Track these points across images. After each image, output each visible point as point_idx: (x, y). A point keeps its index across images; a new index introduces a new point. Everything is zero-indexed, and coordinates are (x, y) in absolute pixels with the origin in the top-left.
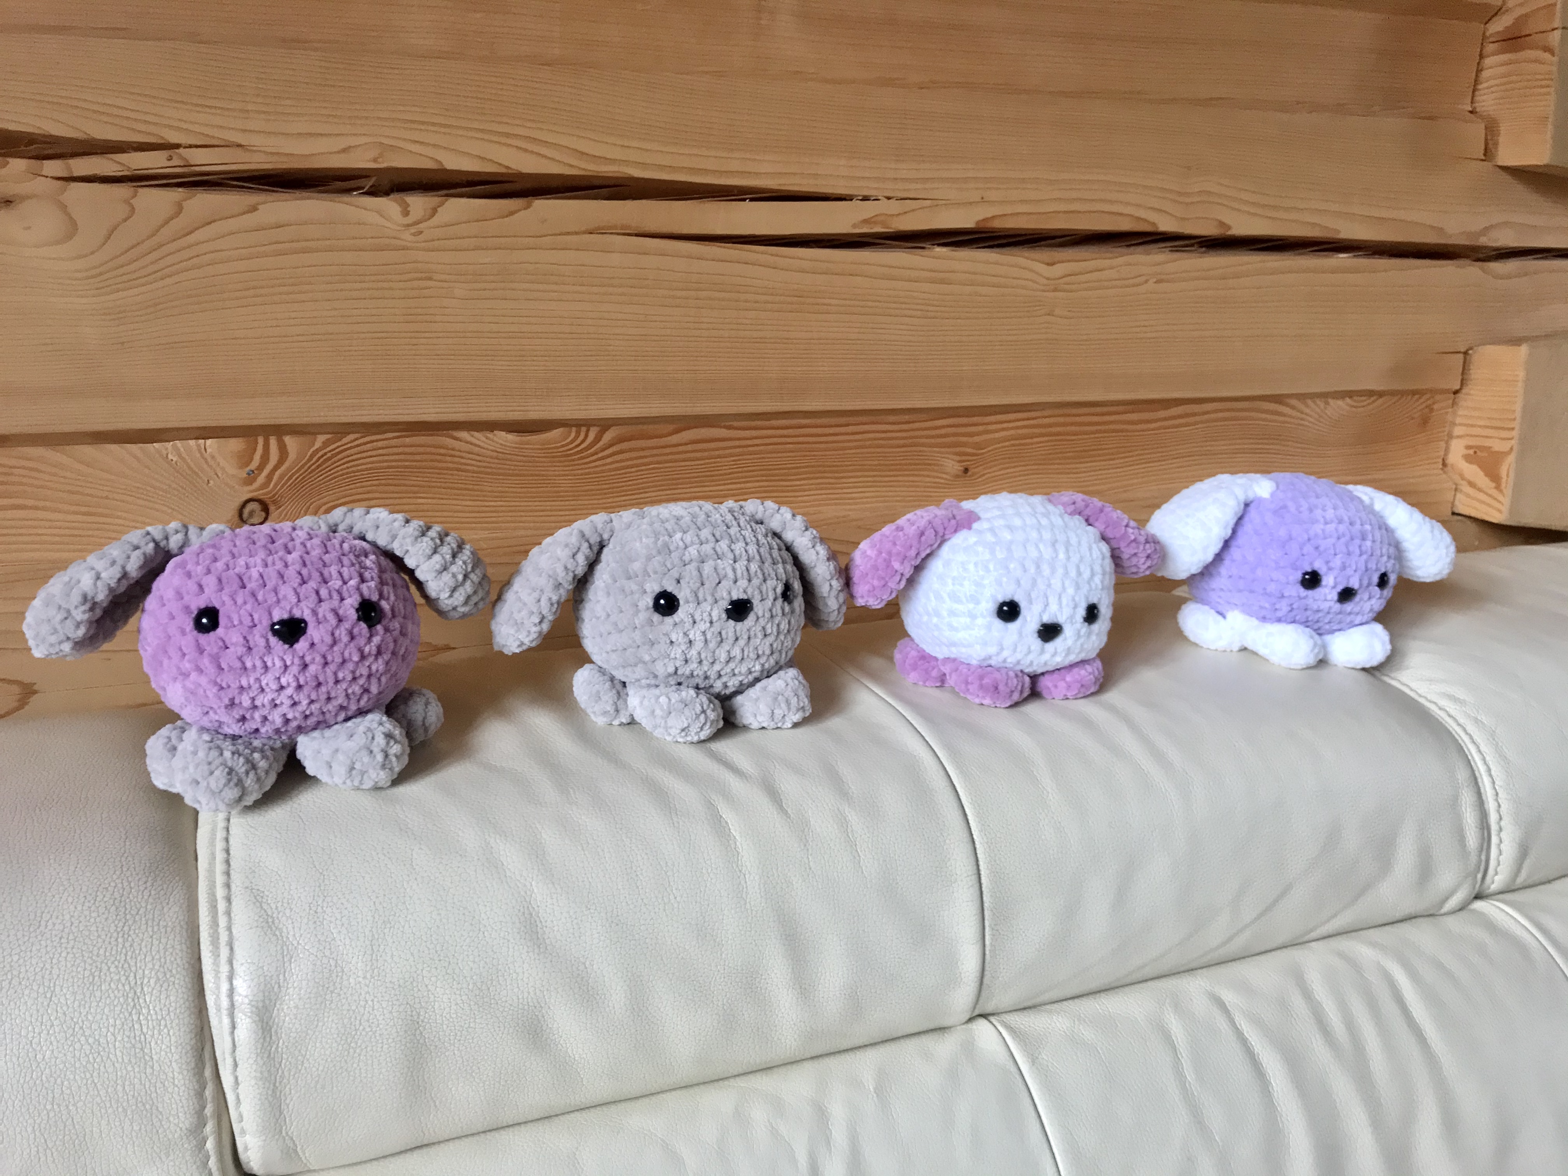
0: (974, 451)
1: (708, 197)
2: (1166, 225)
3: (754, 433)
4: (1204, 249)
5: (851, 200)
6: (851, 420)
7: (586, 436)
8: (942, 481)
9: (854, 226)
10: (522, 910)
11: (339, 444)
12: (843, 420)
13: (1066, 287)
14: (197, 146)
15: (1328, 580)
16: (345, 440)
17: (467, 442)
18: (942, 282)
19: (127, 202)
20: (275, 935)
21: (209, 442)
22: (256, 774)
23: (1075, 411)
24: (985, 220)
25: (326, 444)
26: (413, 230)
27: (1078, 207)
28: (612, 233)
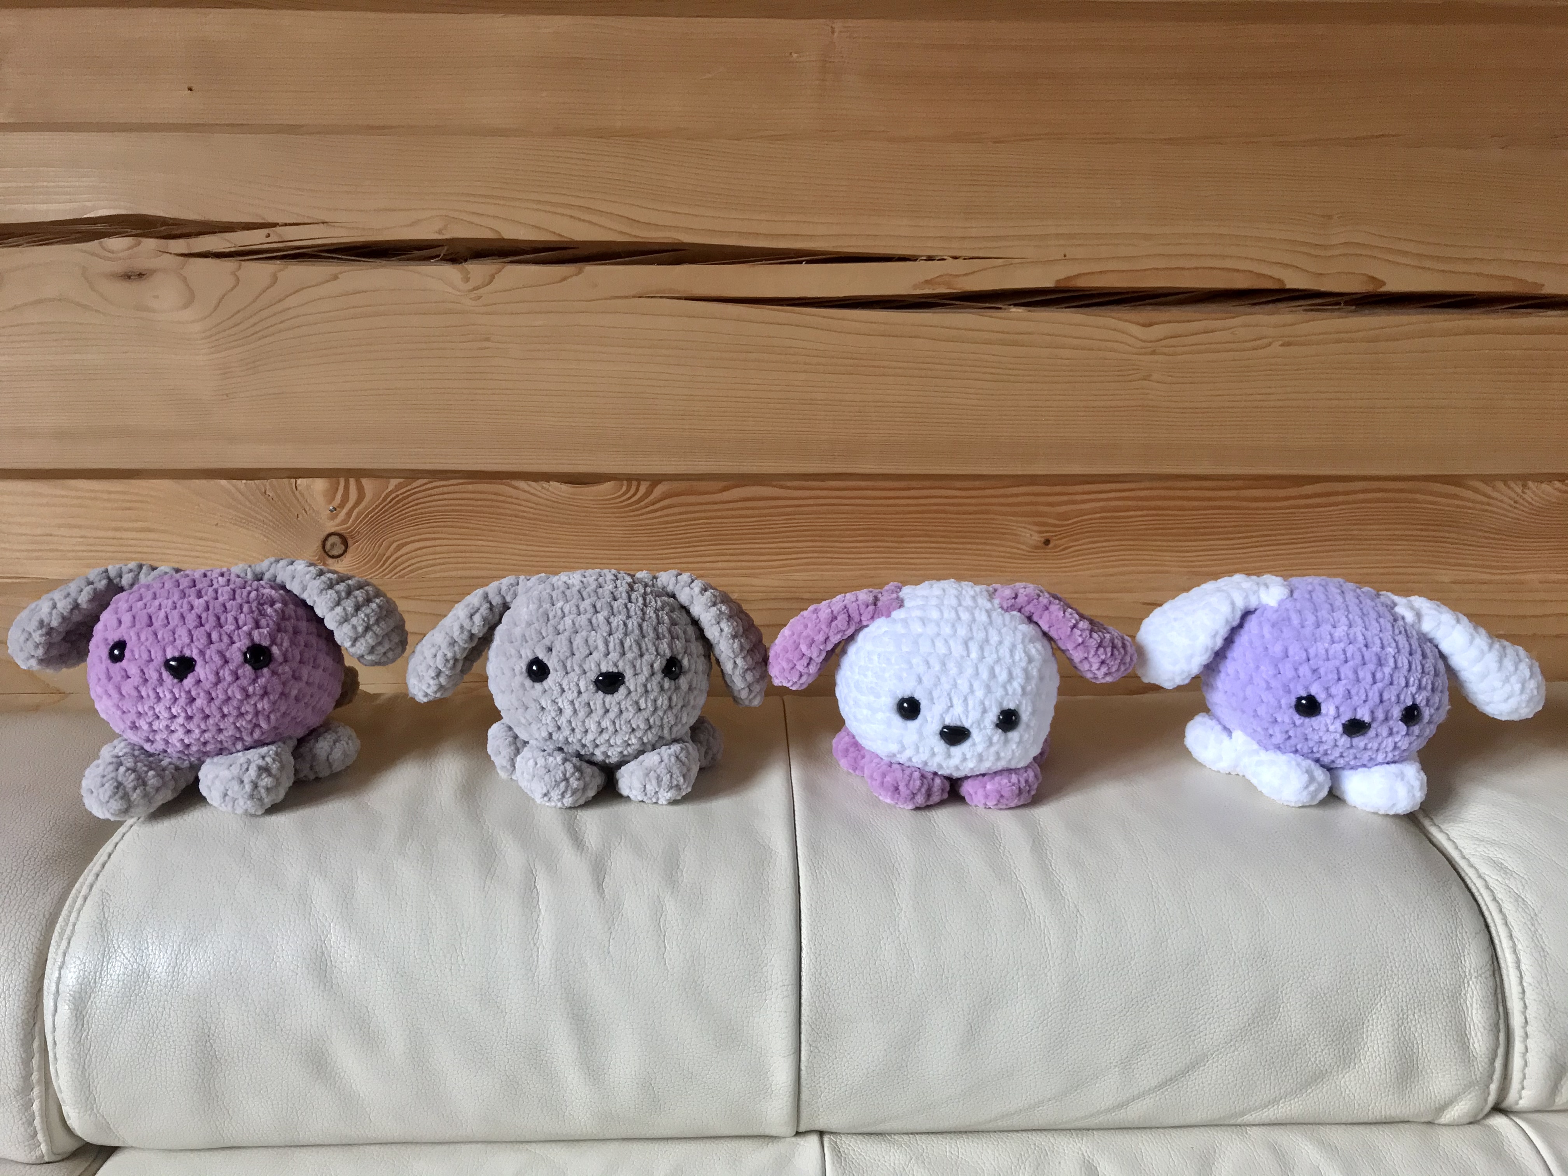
0: (1057, 522)
1: (762, 260)
2: (1294, 281)
3: (807, 493)
4: (1354, 307)
5: (916, 260)
6: (913, 484)
7: (637, 490)
8: (1019, 552)
9: (915, 287)
10: (315, 947)
11: (409, 487)
12: (903, 484)
13: (1166, 350)
14: (291, 225)
15: (1328, 709)
16: (415, 485)
17: (525, 491)
18: (1015, 344)
19: (234, 274)
20: (103, 936)
21: (299, 481)
22: (145, 789)
23: (1180, 484)
24: (1068, 279)
25: (398, 487)
26: (473, 295)
27: (1182, 263)
28: (661, 297)
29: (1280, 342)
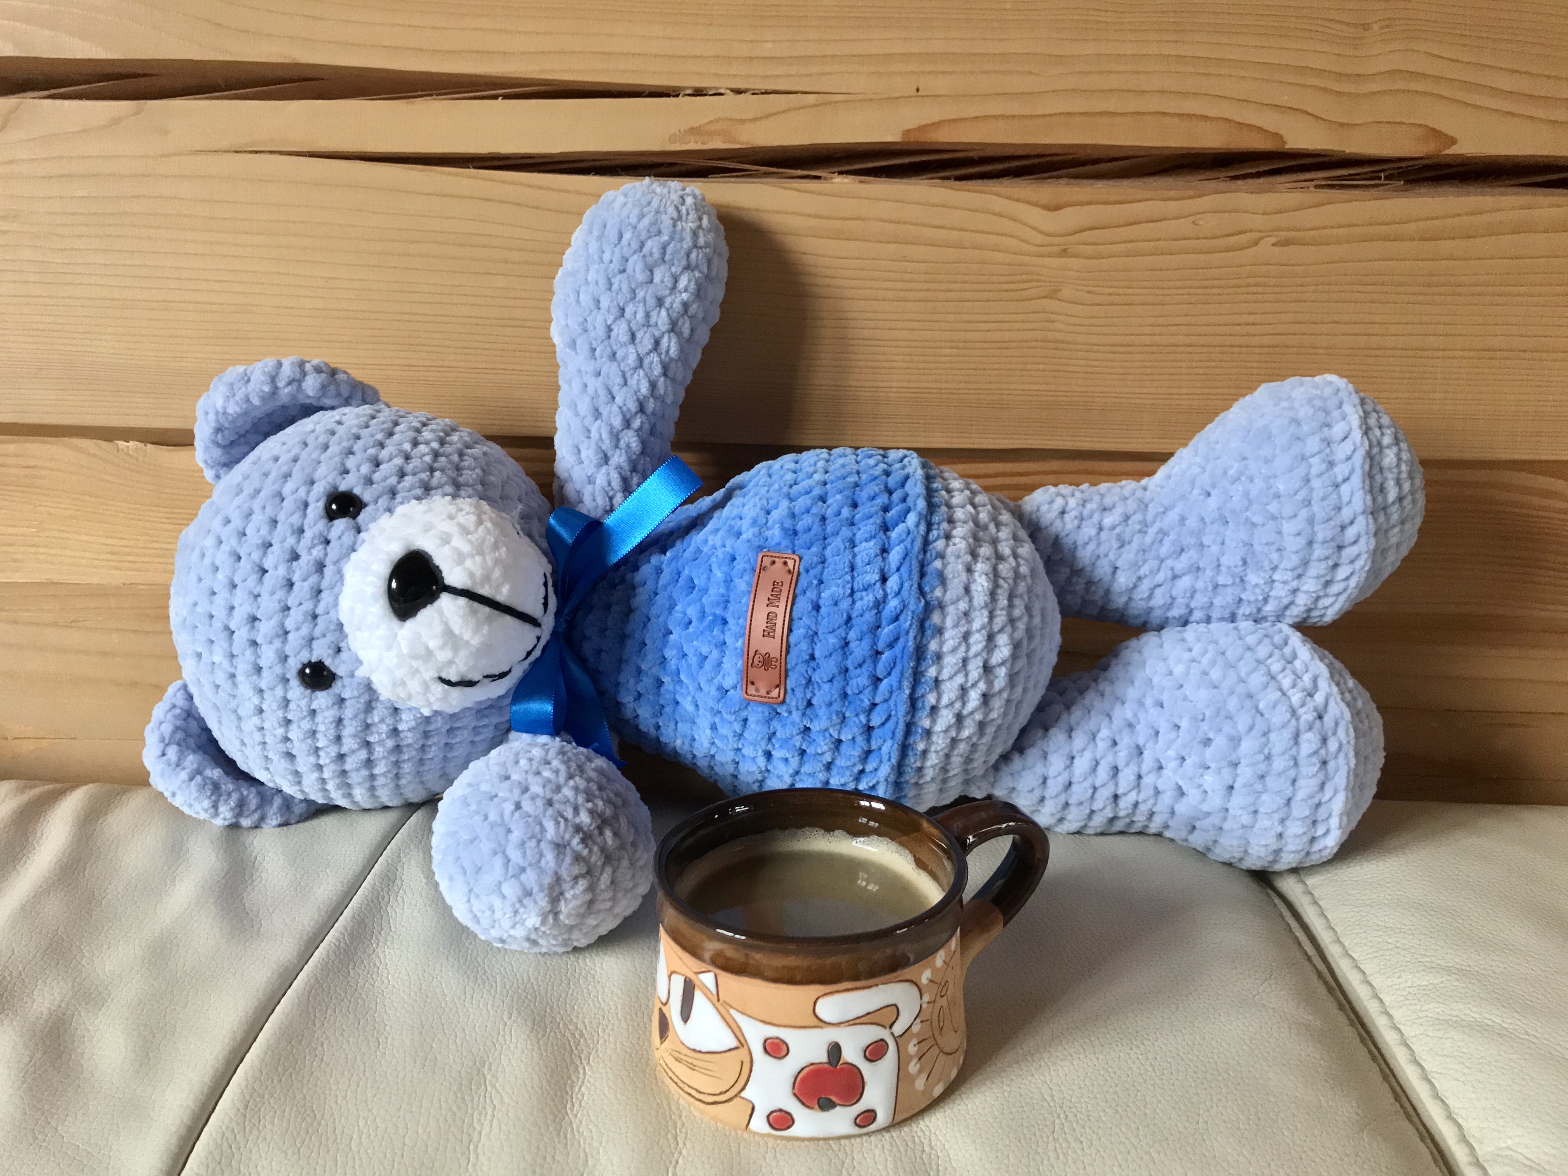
4: (1400, 183)
9: (672, 139)
13: (1084, 249)
24: (922, 129)
27: (1111, 104)
28: (271, 152)
29: (1273, 240)
